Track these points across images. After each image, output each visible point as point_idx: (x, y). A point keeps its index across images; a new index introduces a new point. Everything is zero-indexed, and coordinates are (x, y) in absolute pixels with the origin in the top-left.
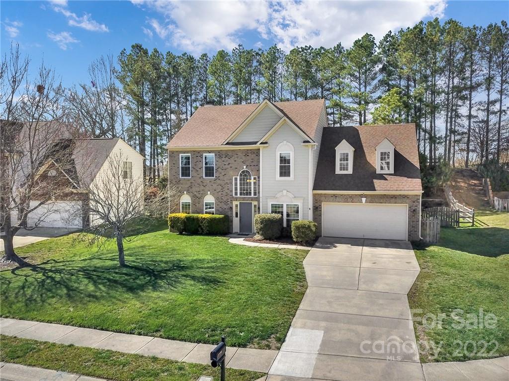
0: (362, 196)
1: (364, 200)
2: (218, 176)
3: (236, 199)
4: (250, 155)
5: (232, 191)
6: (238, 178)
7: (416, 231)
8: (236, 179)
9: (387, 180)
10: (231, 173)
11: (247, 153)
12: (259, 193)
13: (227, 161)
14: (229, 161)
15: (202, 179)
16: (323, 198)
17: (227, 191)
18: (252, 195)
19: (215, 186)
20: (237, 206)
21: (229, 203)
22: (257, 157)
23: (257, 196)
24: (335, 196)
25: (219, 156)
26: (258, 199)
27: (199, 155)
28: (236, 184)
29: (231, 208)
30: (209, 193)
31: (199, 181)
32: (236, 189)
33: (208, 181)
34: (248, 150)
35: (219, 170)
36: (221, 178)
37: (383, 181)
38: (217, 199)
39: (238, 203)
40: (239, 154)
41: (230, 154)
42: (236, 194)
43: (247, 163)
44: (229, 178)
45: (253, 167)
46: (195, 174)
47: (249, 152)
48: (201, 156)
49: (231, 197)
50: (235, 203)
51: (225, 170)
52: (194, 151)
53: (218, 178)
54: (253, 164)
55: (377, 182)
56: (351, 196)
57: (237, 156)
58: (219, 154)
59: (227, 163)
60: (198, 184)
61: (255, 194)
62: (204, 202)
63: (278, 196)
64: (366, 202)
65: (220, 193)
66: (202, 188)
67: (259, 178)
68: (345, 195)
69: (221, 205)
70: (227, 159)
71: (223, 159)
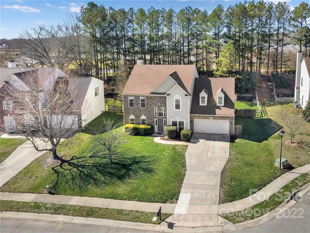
0: (210, 116)
3: (156, 118)
5: (154, 114)
6: (157, 108)
7: (232, 131)
8: (156, 109)
9: (221, 109)
10: (153, 106)
11: (160, 98)
12: (166, 115)
14: (152, 101)
16: (194, 117)
17: (152, 114)
18: (163, 116)
19: (146, 112)
20: (156, 120)
21: (152, 119)
22: (165, 100)
26: (166, 118)
27: (138, 97)
28: (156, 111)
29: (154, 122)
30: (143, 115)
31: (139, 109)
32: (156, 113)
33: (143, 109)
35: (148, 105)
36: (149, 108)
37: (219, 110)
38: (147, 117)
41: (153, 98)
42: (156, 115)
43: (161, 102)
44: (152, 108)
45: (163, 104)
46: (136, 106)
47: (161, 97)
48: (139, 98)
49: (153, 117)
50: (155, 119)
51: (151, 105)
52: (135, 96)
53: (147, 108)
54: (163, 102)
55: (217, 111)
56: (206, 117)
57: (156, 99)
58: (148, 97)
59: (151, 102)
60: (138, 111)
61: (165, 115)
62: (141, 118)
63: (175, 117)
64: (212, 119)
65: (148, 115)
66: (140, 112)
67: (166, 109)
68: (203, 116)
69: (149, 120)
70: (151, 100)
71: (149, 100)
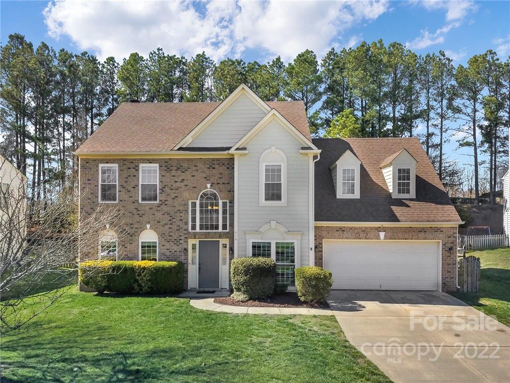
0: (379, 229)
1: (382, 234)
2: (163, 199)
3: (195, 236)
4: (217, 166)
5: (186, 223)
6: (198, 202)
7: (453, 278)
8: (194, 204)
9: (409, 206)
10: (186, 195)
11: (212, 164)
12: (232, 225)
13: (180, 176)
14: (183, 176)
15: (136, 204)
16: (324, 233)
17: (178, 223)
18: (220, 229)
19: (159, 215)
20: (194, 245)
21: (181, 242)
22: (229, 171)
23: (228, 231)
24: (342, 230)
25: (166, 168)
26: (231, 236)
27: (132, 166)
28: (194, 212)
29: (186, 250)
30: (148, 226)
31: (132, 207)
32: (194, 220)
33: (148, 208)
34: (214, 160)
35: (167, 189)
36: (170, 202)
37: (404, 208)
38: (161, 235)
39: (196, 242)
40: (200, 165)
41: (185, 165)
42: (194, 227)
43: (213, 180)
44: (183, 203)
45: (221, 186)
46: (126, 197)
47: (215, 162)
48: (136, 168)
49: (186, 232)
50: (191, 242)
51: (177, 189)
52: (124, 160)
53: (163, 203)
54: (222, 181)
55: (397, 210)
56: (364, 230)
57: (196, 168)
58: (166, 165)
59: (179, 179)
60: (130, 212)
61: (224, 227)
62: (141, 241)
63: (262, 230)
64: (386, 237)
65: (167, 227)
66: (137, 218)
67: (232, 202)
68: (356, 228)
69: (168, 245)
70: (179, 172)
71: (173, 173)
